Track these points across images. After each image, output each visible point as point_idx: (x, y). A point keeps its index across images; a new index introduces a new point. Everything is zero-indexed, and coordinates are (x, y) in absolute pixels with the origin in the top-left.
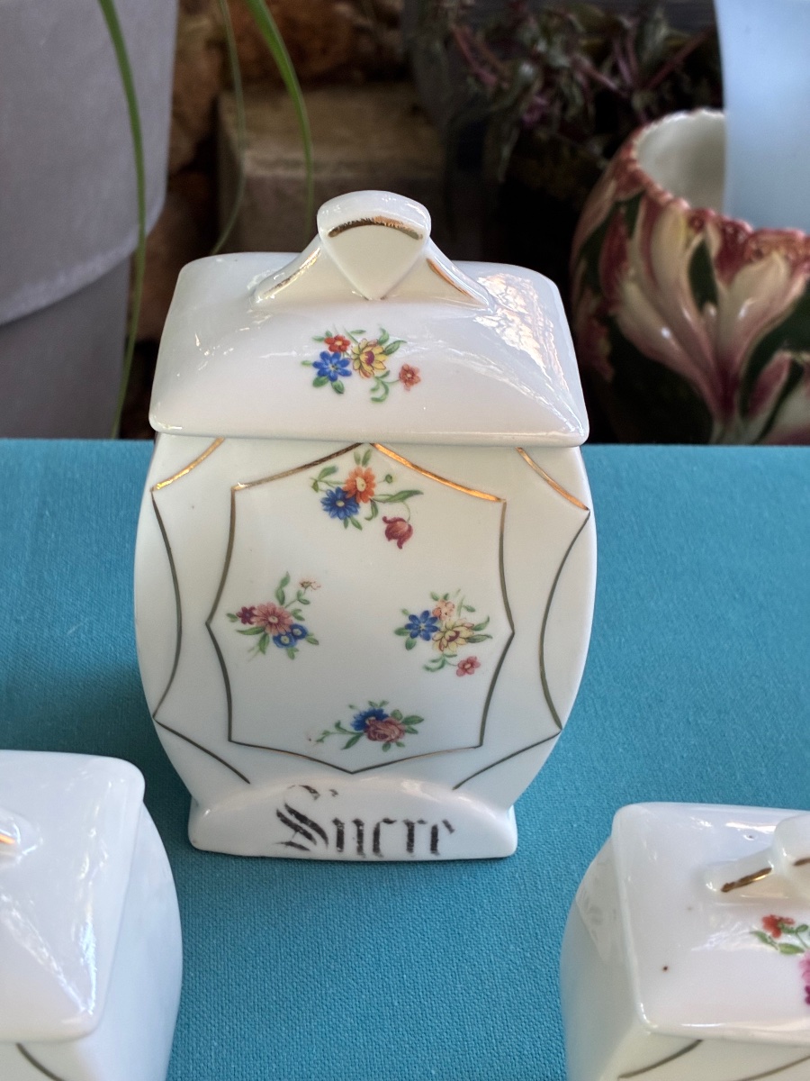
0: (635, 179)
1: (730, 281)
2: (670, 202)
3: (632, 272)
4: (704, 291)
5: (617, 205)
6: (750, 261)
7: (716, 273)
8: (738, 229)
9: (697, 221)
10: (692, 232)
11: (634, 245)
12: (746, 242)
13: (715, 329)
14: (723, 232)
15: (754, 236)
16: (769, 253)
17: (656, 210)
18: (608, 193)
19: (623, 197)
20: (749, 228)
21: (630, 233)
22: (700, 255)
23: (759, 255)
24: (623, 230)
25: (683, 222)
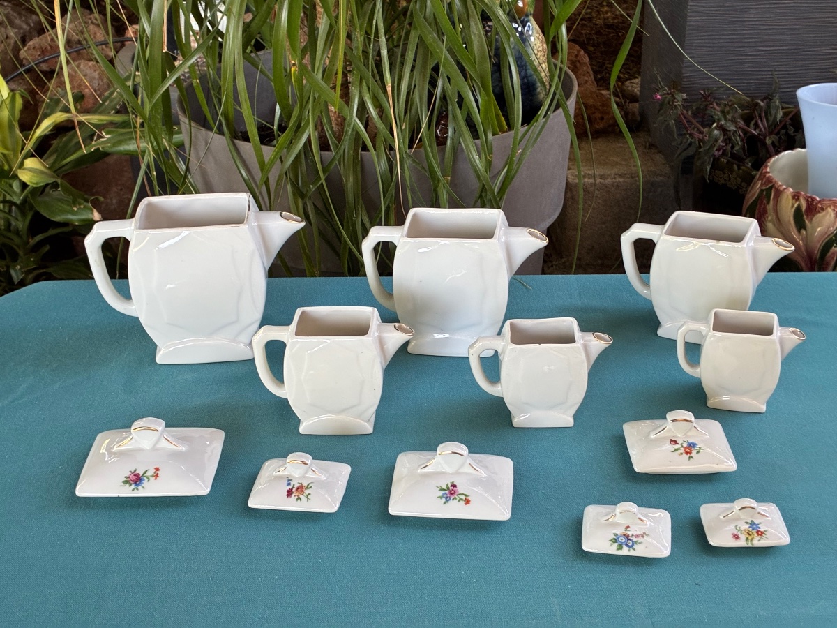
0: (769, 180)
1: (811, 221)
2: (785, 189)
3: (769, 218)
4: (800, 225)
5: (762, 191)
6: (819, 212)
7: (805, 217)
8: (813, 199)
9: (796, 197)
10: (794, 201)
11: (770, 207)
12: (817, 204)
13: (805, 240)
14: (807, 200)
15: (820, 202)
16: (827, 208)
17: (779, 193)
18: (758, 186)
19: (764, 188)
20: (818, 199)
21: (768, 203)
22: (799, 209)
23: (823, 209)
24: (765, 201)
25: (790, 197)
